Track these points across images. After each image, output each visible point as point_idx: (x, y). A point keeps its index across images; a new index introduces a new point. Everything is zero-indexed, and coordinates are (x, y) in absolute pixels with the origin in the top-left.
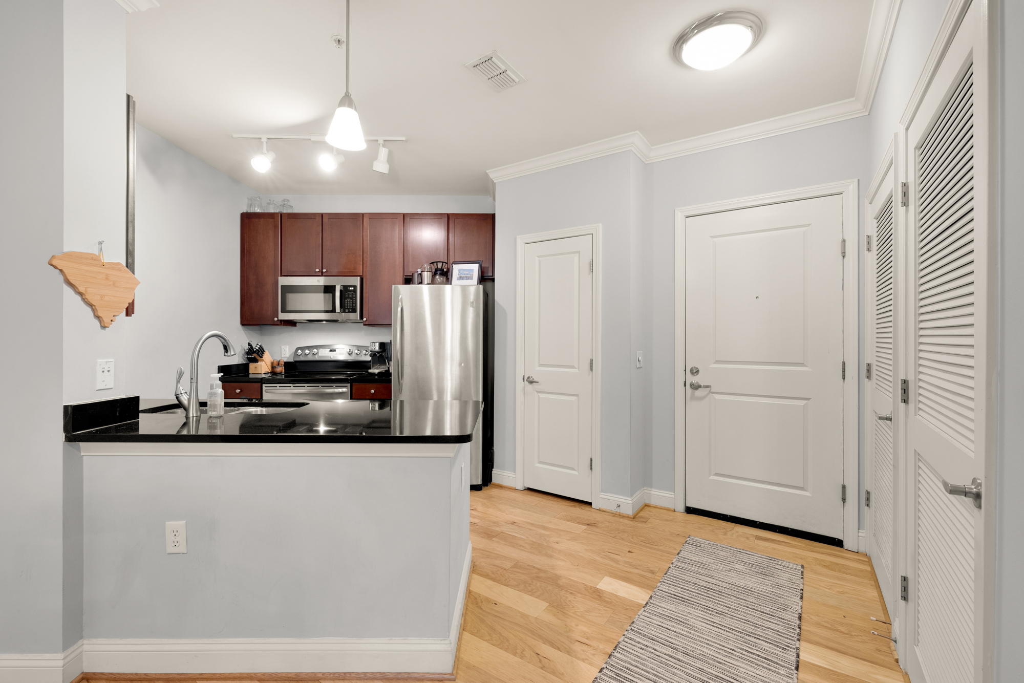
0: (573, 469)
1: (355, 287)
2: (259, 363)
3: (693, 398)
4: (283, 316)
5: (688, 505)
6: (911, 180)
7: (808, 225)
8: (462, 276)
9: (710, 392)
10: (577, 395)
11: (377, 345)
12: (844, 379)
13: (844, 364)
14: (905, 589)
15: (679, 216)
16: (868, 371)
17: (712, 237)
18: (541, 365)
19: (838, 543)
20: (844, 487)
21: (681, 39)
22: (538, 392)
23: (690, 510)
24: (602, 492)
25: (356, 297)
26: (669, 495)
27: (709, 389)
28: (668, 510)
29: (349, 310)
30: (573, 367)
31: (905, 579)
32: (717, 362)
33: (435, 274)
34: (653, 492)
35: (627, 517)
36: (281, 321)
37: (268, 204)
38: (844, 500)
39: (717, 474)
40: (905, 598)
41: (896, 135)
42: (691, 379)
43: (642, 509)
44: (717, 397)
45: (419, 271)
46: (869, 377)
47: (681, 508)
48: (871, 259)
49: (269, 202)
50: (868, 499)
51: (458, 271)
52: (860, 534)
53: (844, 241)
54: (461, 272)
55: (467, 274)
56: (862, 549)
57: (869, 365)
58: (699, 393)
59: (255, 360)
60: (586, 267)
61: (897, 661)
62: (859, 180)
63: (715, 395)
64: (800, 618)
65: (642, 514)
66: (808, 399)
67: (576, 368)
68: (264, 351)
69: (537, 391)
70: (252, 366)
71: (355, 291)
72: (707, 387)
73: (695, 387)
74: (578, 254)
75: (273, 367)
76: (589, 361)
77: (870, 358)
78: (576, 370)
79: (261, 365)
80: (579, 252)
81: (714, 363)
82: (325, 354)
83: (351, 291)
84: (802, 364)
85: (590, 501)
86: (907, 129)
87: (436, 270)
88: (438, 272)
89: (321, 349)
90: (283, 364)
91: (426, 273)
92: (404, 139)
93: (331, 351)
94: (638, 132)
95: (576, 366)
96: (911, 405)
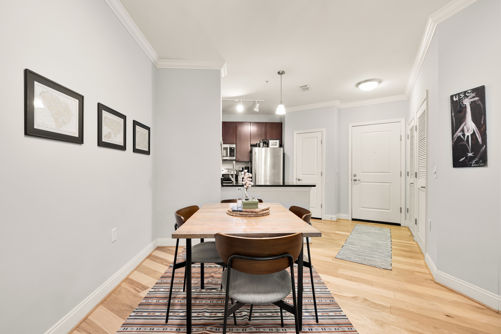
0: (315, 208)
1: (234, 148)
3: (354, 184)
5: (353, 218)
6: (417, 125)
7: (391, 131)
9: (360, 182)
11: (241, 168)
12: (401, 176)
13: (401, 172)
14: (416, 222)
15: (350, 126)
16: (408, 174)
17: (361, 133)
18: (303, 174)
19: (399, 225)
20: (401, 208)
21: (359, 83)
23: (353, 220)
24: (325, 214)
25: (234, 151)
26: (347, 215)
27: (360, 181)
28: (346, 220)
29: (232, 156)
31: (416, 219)
32: (362, 172)
33: (264, 144)
34: (341, 215)
35: (335, 221)
38: (401, 212)
39: (362, 208)
40: (416, 224)
41: (414, 112)
42: (354, 178)
43: (338, 220)
44: (362, 183)
45: (259, 143)
46: (408, 175)
47: (351, 219)
48: (409, 141)
50: (408, 211)
51: (271, 143)
52: (406, 221)
53: (401, 136)
54: (273, 143)
55: (275, 144)
56: (406, 226)
57: (408, 172)
58: (356, 182)
60: (320, 142)
61: (414, 240)
62: (405, 118)
63: (361, 183)
64: (391, 236)
65: (338, 221)
66: (391, 183)
72: (359, 180)
73: (355, 180)
74: (316, 138)
76: (321, 172)
77: (408, 170)
78: (316, 176)
80: (317, 137)
81: (361, 173)
83: (233, 149)
84: (389, 172)
85: (321, 218)
86: (417, 113)
87: (264, 142)
91: (261, 143)
92: (264, 101)
94: (338, 100)
95: (316, 174)
96: (417, 178)
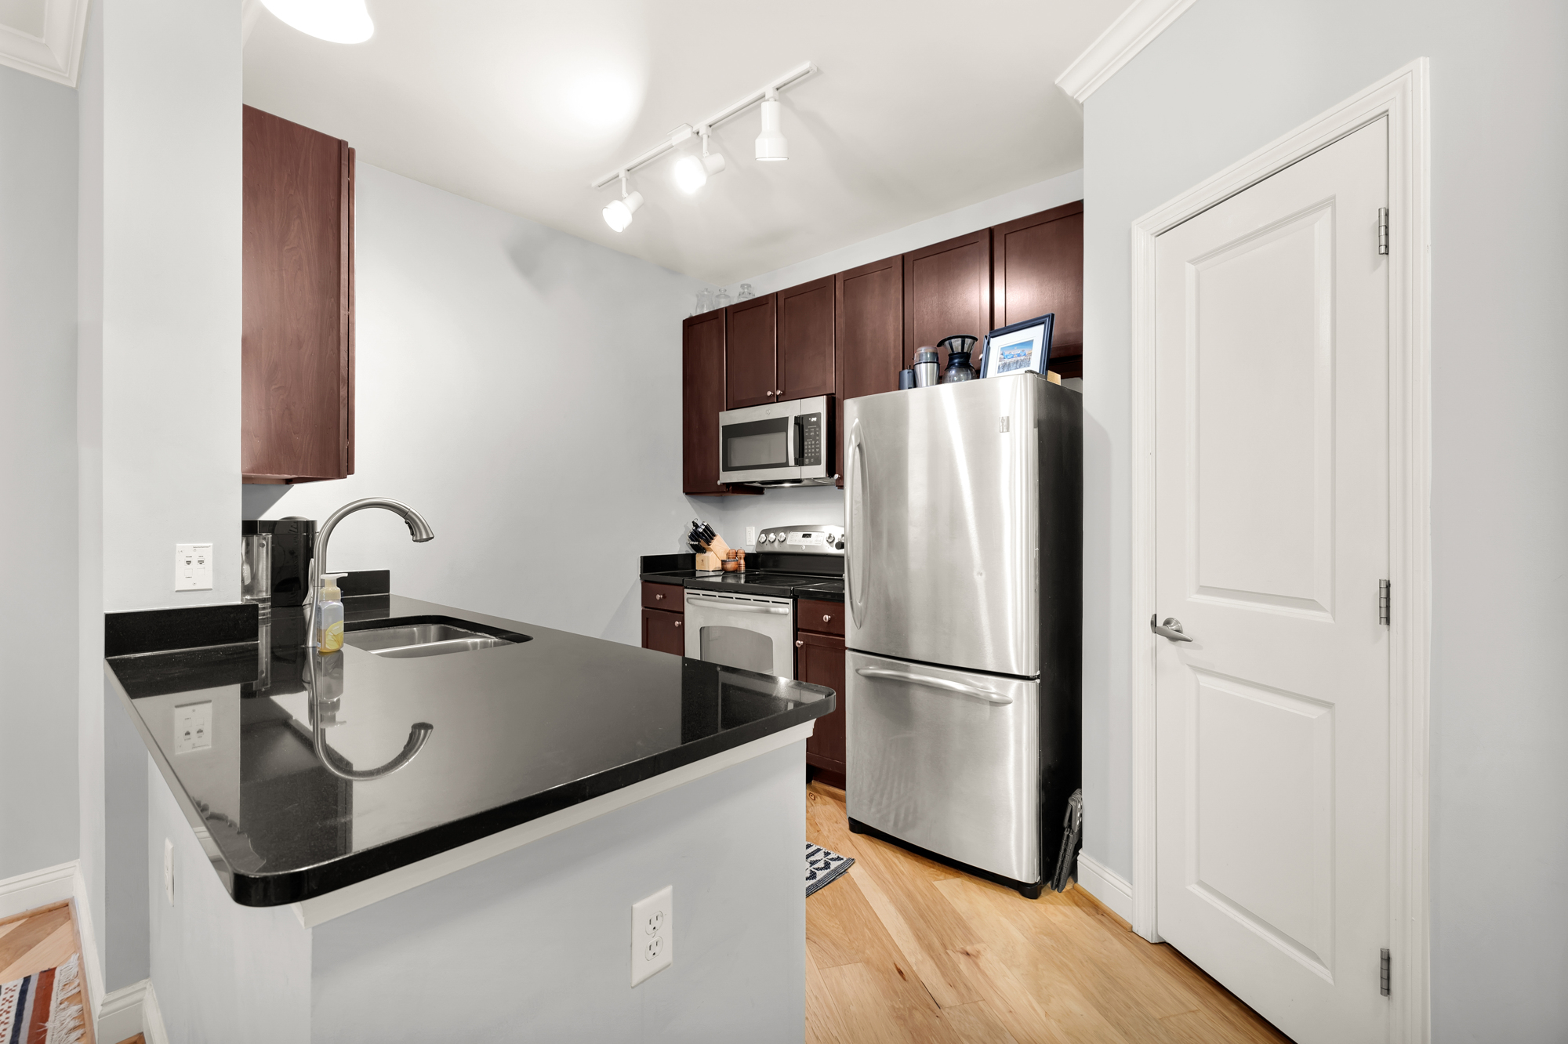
0: (1315, 957)
1: (818, 415)
2: (708, 554)
4: (726, 477)
8: (1007, 361)
10: (1328, 705)
18: (1202, 590)
22: (1197, 669)
25: (819, 435)
29: (810, 461)
30: (1311, 604)
33: (945, 366)
36: (728, 485)
37: (718, 296)
49: (719, 293)
51: (1000, 353)
54: (1007, 353)
55: (1019, 355)
59: (700, 549)
60: (1366, 240)
67: (1321, 608)
68: (714, 535)
69: (1191, 666)
70: (699, 557)
71: (818, 423)
75: (723, 562)
76: (1377, 588)
78: (1323, 617)
79: (708, 557)
82: (795, 542)
83: (812, 423)
87: (952, 356)
88: (956, 361)
89: (792, 533)
90: (743, 556)
91: (923, 366)
93: (804, 536)
95: (1327, 605)
